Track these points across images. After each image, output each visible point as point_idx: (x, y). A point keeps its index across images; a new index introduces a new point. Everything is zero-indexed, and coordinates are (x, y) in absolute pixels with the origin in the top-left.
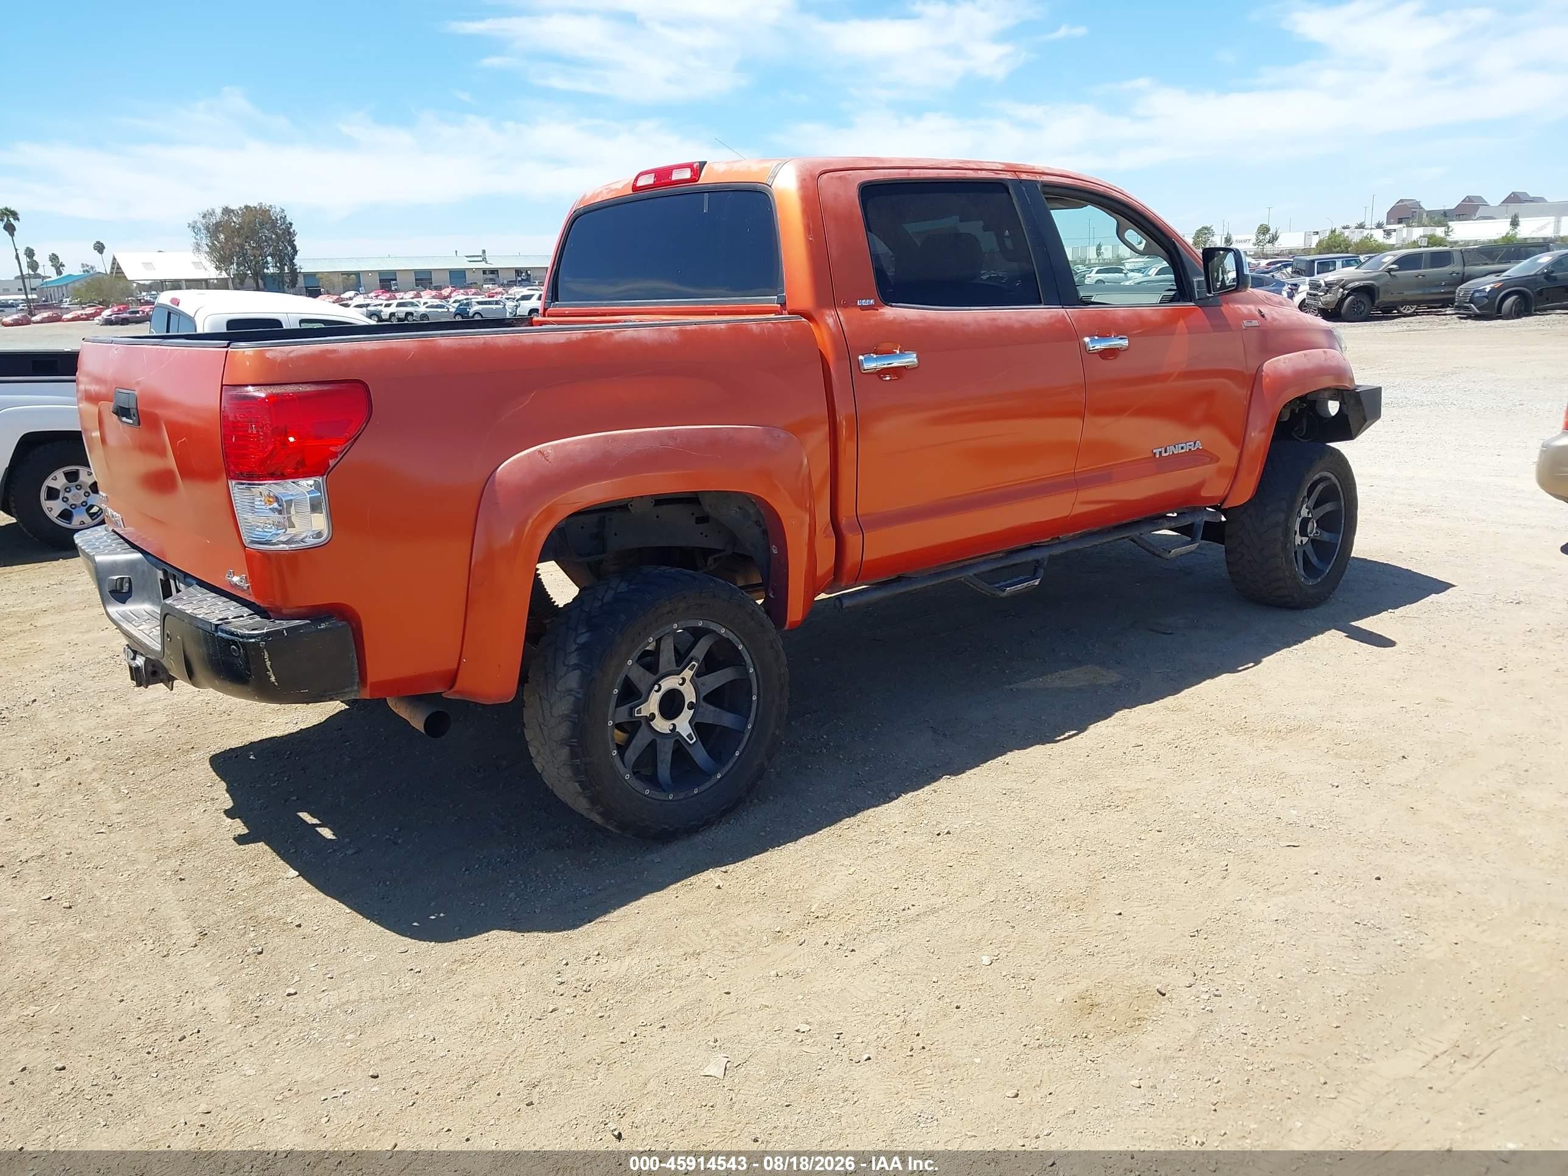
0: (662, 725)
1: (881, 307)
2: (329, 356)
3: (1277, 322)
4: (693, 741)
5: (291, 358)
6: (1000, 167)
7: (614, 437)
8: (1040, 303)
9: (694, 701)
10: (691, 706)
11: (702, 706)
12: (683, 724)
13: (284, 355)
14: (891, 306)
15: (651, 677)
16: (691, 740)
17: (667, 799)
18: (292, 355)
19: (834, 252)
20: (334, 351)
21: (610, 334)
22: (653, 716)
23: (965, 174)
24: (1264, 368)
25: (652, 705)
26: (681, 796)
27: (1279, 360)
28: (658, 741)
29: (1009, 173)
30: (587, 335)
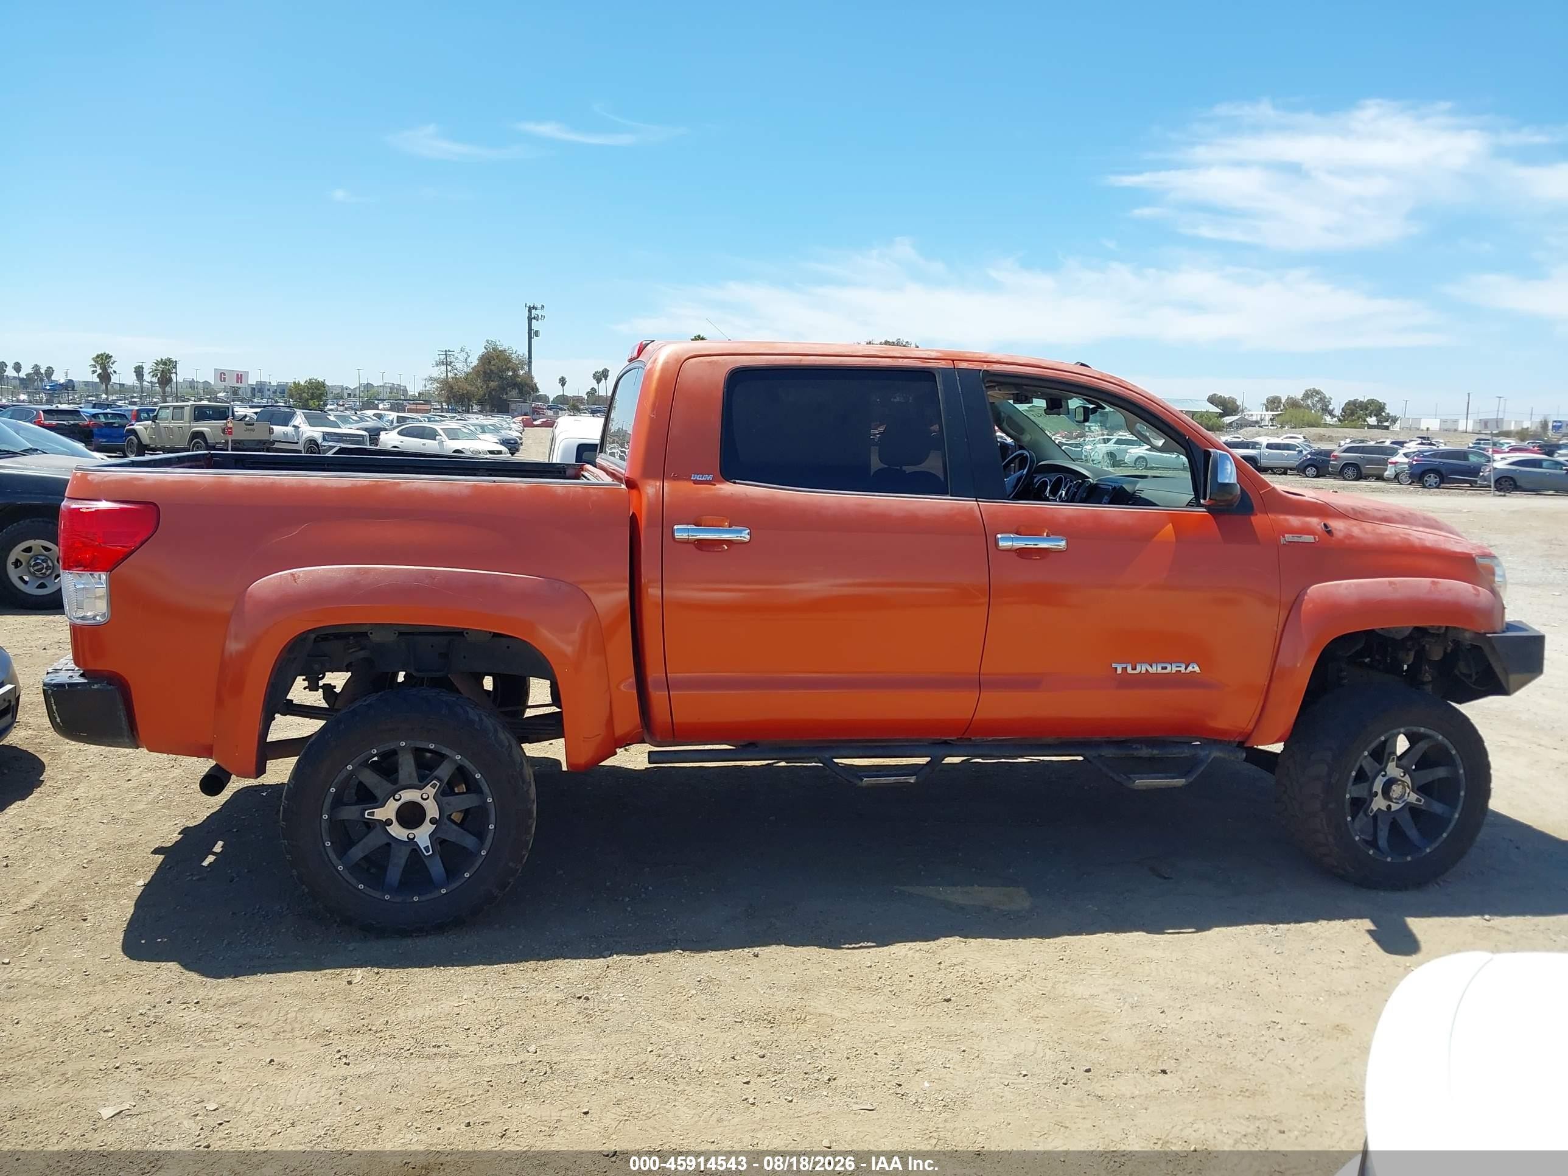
0: (397, 831)
1: (720, 482)
2: (136, 482)
3: (1354, 541)
4: (429, 854)
5: (105, 482)
6: (934, 355)
7: (367, 571)
8: (946, 493)
9: (438, 818)
10: (433, 821)
11: (445, 824)
12: (423, 835)
13: (100, 478)
14: (735, 483)
15: (390, 787)
16: (427, 852)
17: (382, 898)
18: (106, 479)
19: (674, 431)
20: (141, 479)
21: (398, 483)
22: (389, 822)
23: (879, 362)
24: (1308, 591)
25: (387, 811)
26: (398, 899)
27: (1341, 584)
28: (393, 844)
29: (943, 362)
30: (374, 483)
